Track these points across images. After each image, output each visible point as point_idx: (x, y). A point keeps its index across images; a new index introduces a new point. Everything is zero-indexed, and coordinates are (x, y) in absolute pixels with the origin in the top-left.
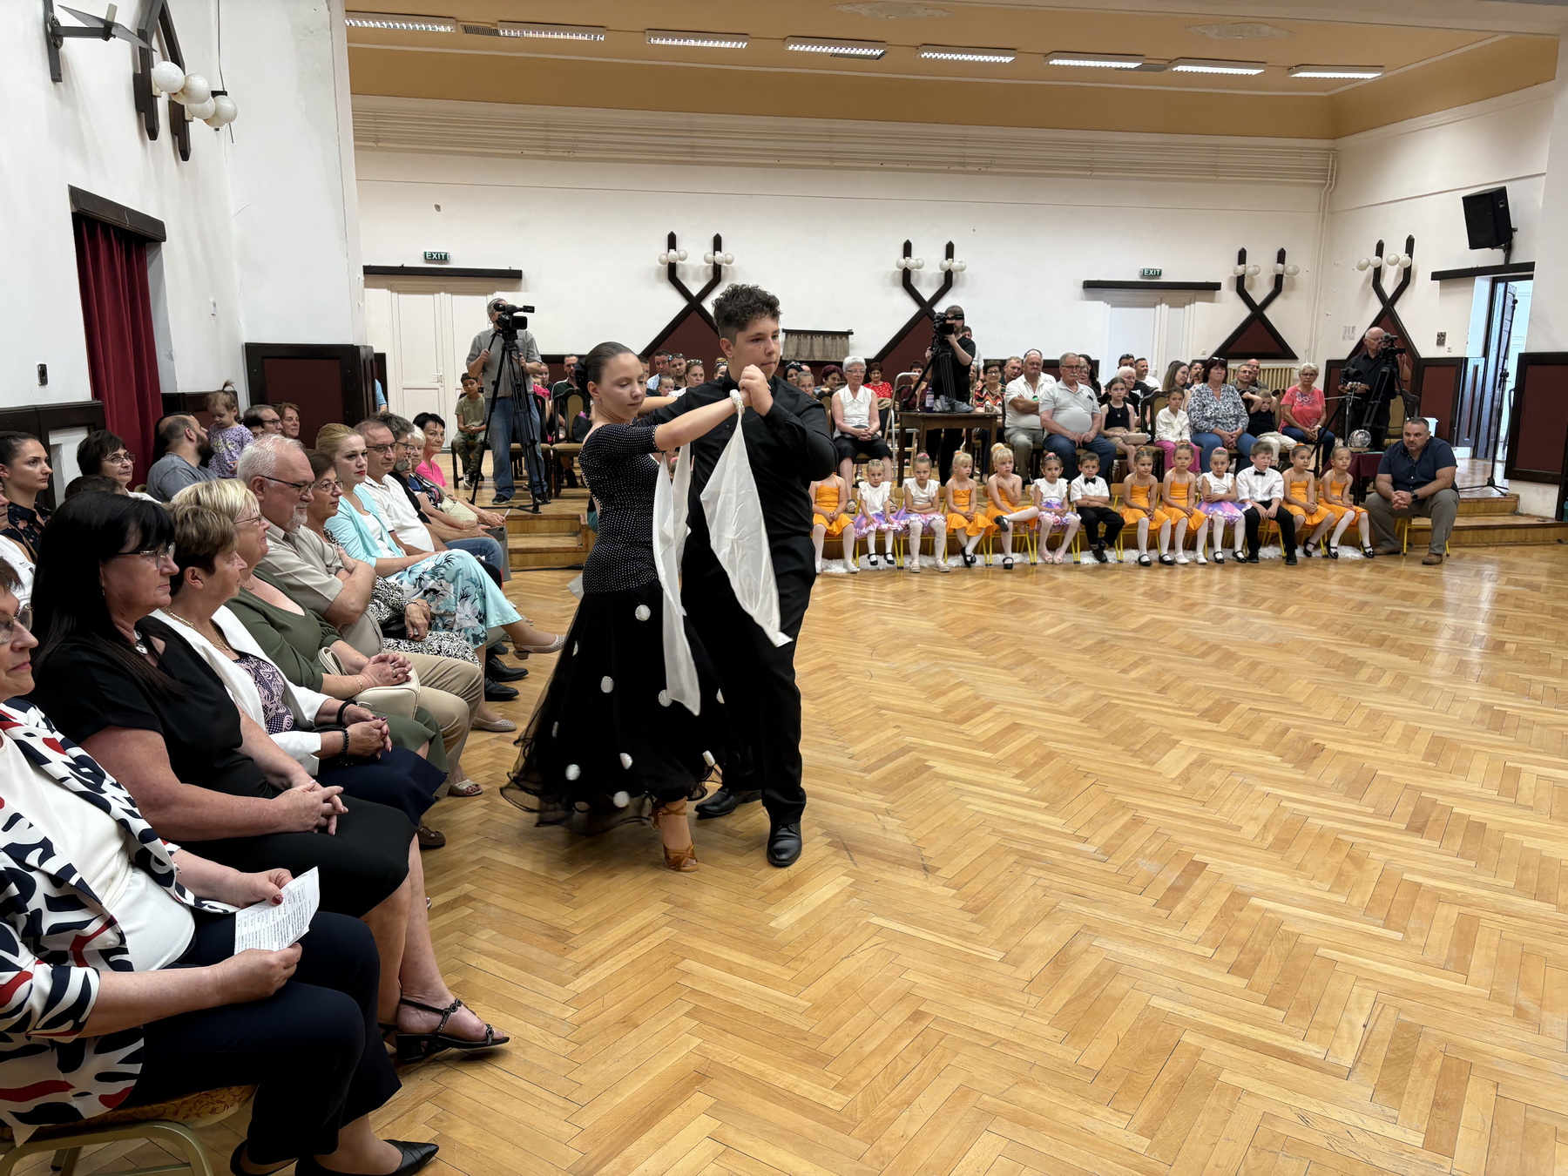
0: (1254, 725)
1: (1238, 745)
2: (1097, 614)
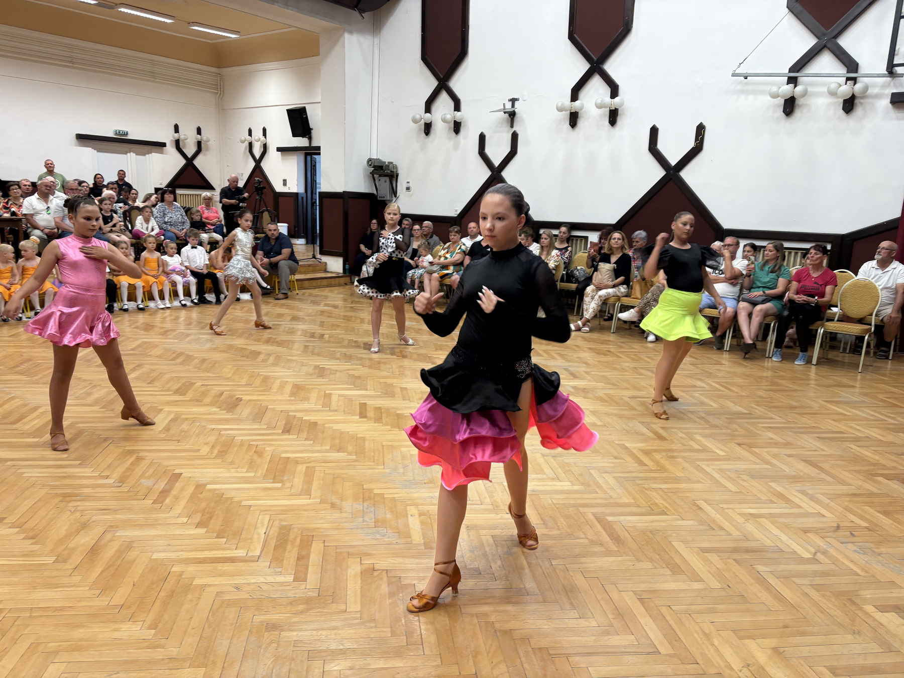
0: (204, 394)
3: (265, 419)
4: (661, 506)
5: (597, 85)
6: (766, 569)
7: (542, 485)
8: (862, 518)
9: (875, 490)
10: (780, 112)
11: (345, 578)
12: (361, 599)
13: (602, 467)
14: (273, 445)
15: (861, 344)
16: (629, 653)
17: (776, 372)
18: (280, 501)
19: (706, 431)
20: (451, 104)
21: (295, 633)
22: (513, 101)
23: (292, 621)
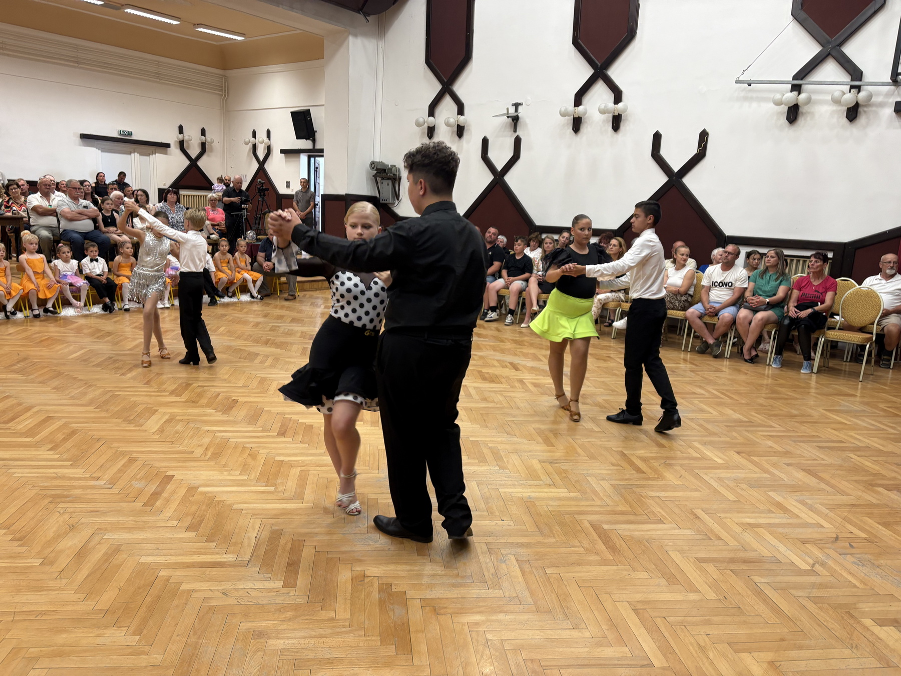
0: (200, 395)
1: (193, 407)
2: (106, 342)
3: (260, 422)
4: (659, 515)
5: (600, 91)
6: (763, 580)
7: (539, 492)
8: (861, 529)
9: (874, 501)
10: (783, 120)
11: (335, 584)
12: (351, 606)
13: (599, 474)
14: (268, 447)
15: (863, 353)
16: (622, 666)
17: (776, 380)
18: (273, 505)
19: (706, 439)
20: (455, 108)
21: (282, 641)
22: (517, 105)
23: (280, 628)
